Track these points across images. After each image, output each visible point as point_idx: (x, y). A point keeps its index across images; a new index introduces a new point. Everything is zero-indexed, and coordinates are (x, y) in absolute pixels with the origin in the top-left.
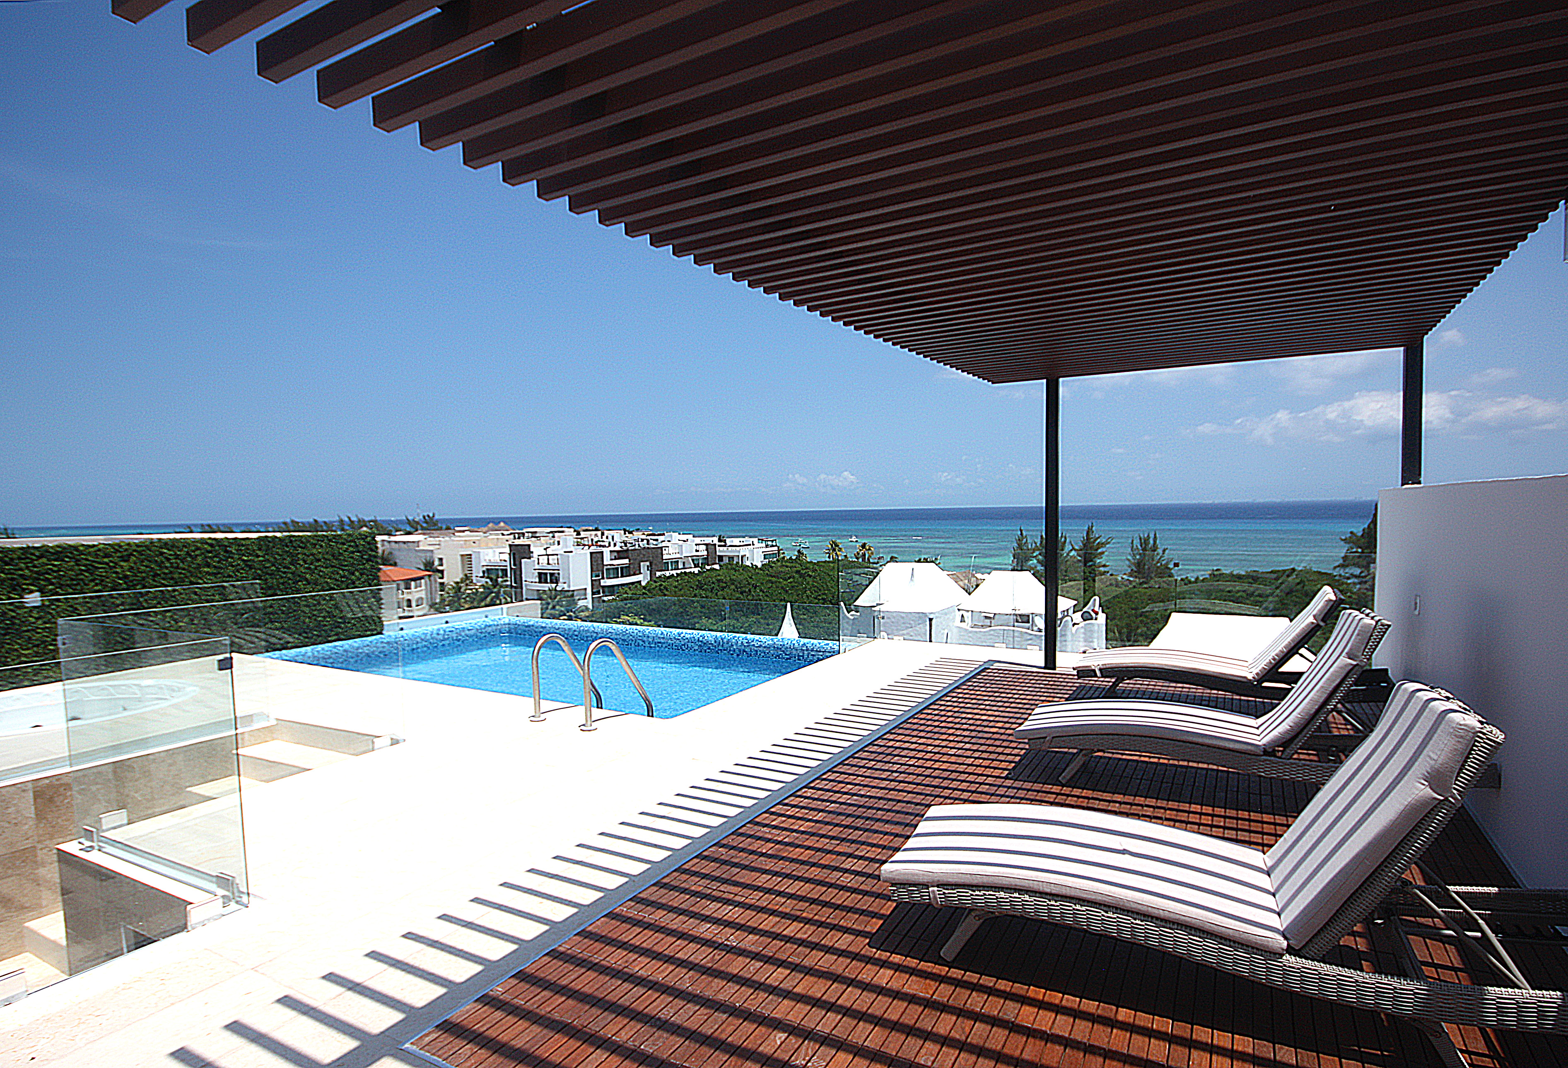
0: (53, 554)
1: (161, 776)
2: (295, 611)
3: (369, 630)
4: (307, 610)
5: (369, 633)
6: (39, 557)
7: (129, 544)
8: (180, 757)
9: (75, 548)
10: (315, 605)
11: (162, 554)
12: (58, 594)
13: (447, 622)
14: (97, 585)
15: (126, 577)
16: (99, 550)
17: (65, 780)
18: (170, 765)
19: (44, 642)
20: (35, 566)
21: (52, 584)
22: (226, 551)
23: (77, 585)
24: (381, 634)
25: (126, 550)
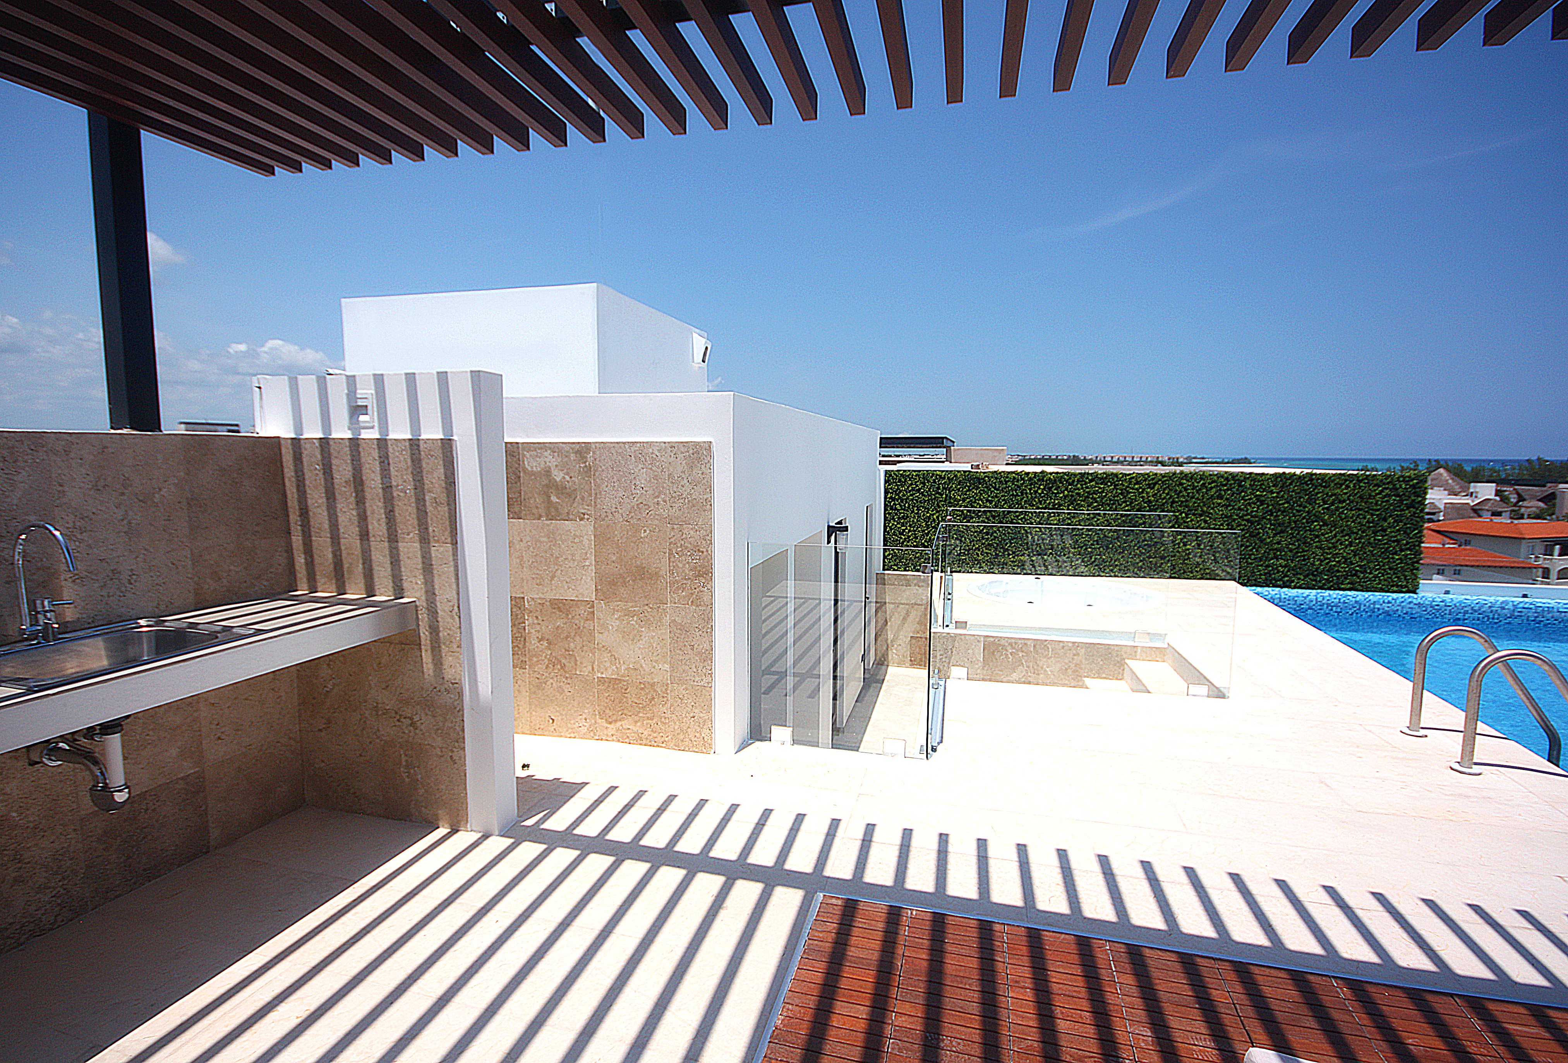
0: (1101, 479)
1: (1067, 661)
2: (1304, 551)
3: (1397, 586)
4: (1318, 551)
5: (1395, 589)
6: (1091, 481)
7: (1156, 474)
8: (1082, 652)
9: (1116, 475)
10: (1329, 548)
11: (1181, 484)
12: (1099, 509)
13: (1525, 596)
14: (1127, 506)
15: (1150, 501)
16: (1133, 478)
17: (1003, 642)
18: (1074, 655)
19: (1085, 545)
20: (1087, 488)
21: (1096, 502)
22: (1240, 486)
23: (1113, 504)
24: (1414, 592)
25: (1153, 479)
